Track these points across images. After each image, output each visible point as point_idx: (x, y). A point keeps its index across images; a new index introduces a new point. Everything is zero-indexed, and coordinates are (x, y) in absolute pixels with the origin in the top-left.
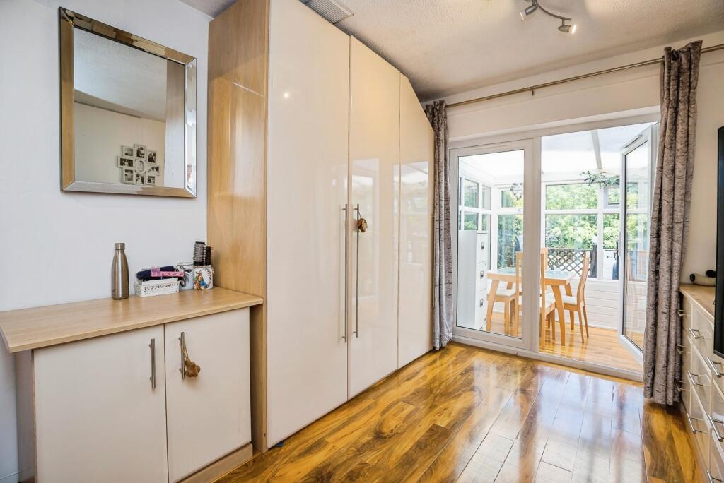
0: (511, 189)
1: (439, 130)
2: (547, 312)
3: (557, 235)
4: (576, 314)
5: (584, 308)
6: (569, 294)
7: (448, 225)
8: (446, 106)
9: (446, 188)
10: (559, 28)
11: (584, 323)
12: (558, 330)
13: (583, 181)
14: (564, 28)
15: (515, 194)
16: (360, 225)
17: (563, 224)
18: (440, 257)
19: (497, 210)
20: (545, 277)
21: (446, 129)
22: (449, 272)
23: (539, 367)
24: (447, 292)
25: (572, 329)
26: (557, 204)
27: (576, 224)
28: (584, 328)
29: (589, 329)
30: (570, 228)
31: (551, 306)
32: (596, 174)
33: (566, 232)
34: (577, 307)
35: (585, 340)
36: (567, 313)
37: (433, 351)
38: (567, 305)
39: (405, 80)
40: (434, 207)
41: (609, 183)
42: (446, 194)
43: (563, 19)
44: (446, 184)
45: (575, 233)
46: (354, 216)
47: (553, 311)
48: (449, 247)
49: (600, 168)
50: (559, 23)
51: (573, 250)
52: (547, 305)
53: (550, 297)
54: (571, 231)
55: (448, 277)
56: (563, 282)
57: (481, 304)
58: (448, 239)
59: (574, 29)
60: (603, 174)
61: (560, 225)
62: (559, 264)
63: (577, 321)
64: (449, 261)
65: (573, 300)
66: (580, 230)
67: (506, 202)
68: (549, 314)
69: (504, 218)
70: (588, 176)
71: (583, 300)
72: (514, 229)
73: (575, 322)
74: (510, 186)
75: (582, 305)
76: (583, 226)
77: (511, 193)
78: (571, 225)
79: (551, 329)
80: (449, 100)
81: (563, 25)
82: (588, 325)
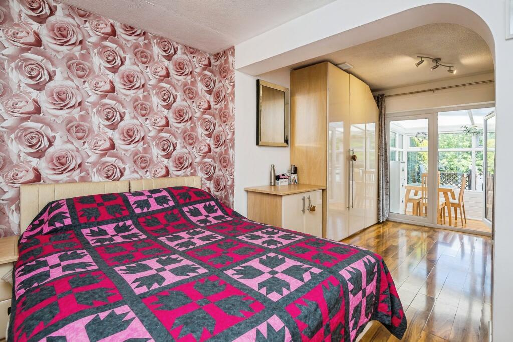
0: (416, 136)
1: (381, 109)
2: (441, 207)
3: (444, 165)
4: (458, 209)
5: (463, 206)
6: (454, 198)
7: (386, 158)
8: (385, 96)
9: (385, 139)
10: (448, 71)
11: (463, 217)
12: (447, 219)
13: (462, 132)
14: (451, 71)
15: (418, 139)
16: (354, 158)
17: (450, 156)
18: (382, 175)
19: (407, 148)
20: (440, 187)
21: (385, 108)
22: (387, 182)
23: (437, 230)
24: (385, 193)
25: (456, 219)
26: (445, 141)
27: (461, 156)
28: (464, 220)
29: (467, 221)
30: (456, 160)
31: (443, 204)
32: (471, 127)
33: (452, 163)
34: (459, 205)
35: (464, 225)
36: (452, 209)
37: (379, 223)
38: (453, 204)
39: (368, 86)
40: (379, 149)
41: (479, 133)
42: (385, 142)
43: (450, 67)
44: (385, 137)
45: (459, 164)
46: (351, 154)
47: (444, 207)
48: (386, 169)
49: (473, 124)
50: (448, 68)
51: (457, 174)
52: (441, 203)
53: (442, 200)
54: (456, 162)
55: (386, 185)
56: (450, 190)
57: (402, 201)
58: (386, 165)
59: (455, 72)
60: (475, 128)
61: (447, 157)
62: (447, 182)
63: (459, 216)
64: (386, 176)
65: (457, 201)
66: (464, 162)
67: (413, 144)
68: (442, 209)
69: (410, 153)
70: (465, 129)
71: (463, 201)
72: (417, 160)
73: (458, 216)
74: (416, 134)
75: (462, 204)
76: (465, 158)
77: (416, 138)
78: (456, 157)
79: (443, 219)
80: (387, 93)
81: (450, 70)
82: (466, 218)
